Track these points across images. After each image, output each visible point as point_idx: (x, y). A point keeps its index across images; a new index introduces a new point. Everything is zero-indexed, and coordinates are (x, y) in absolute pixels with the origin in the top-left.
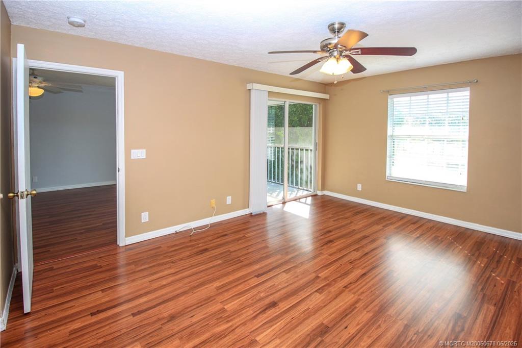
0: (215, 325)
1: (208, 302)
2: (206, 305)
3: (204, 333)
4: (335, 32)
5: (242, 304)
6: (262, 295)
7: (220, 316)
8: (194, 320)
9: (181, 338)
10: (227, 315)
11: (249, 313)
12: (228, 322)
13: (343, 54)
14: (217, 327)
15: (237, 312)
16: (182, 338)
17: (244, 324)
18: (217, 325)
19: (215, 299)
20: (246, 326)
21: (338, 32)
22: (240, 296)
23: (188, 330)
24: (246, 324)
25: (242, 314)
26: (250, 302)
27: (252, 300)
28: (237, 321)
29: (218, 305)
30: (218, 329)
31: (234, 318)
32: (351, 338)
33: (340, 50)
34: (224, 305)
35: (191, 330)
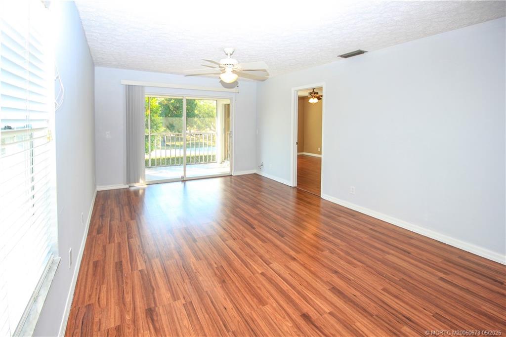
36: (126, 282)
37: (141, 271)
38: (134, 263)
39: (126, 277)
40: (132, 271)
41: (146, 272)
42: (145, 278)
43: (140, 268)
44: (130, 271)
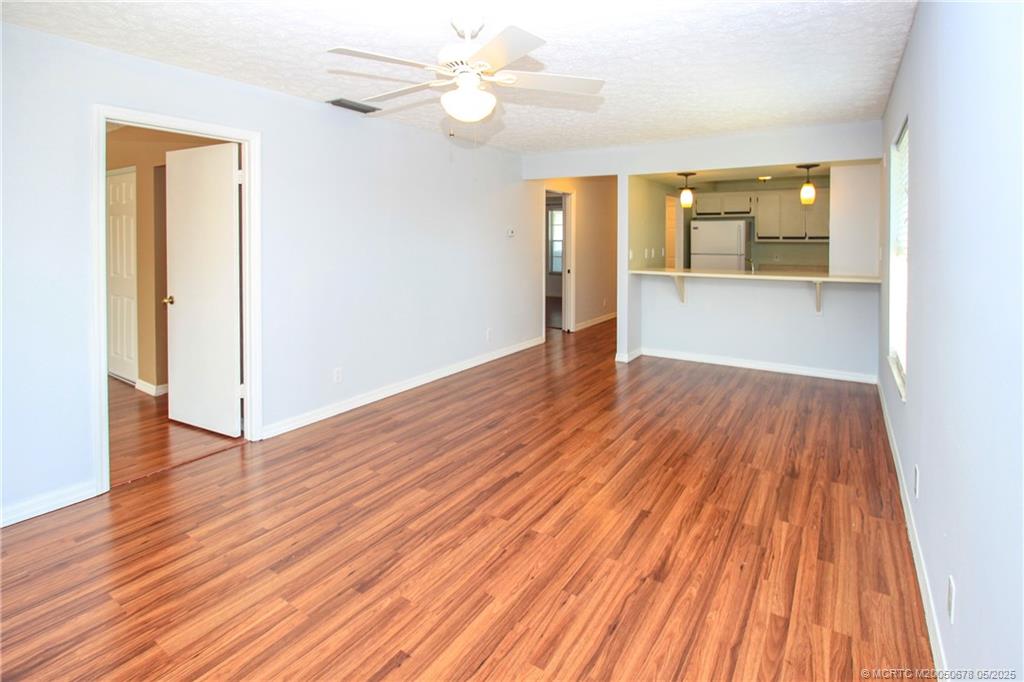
36: (817, 517)
37: (786, 519)
38: (794, 539)
39: (814, 523)
40: (802, 529)
41: (777, 514)
42: (783, 508)
43: (785, 525)
44: (805, 529)
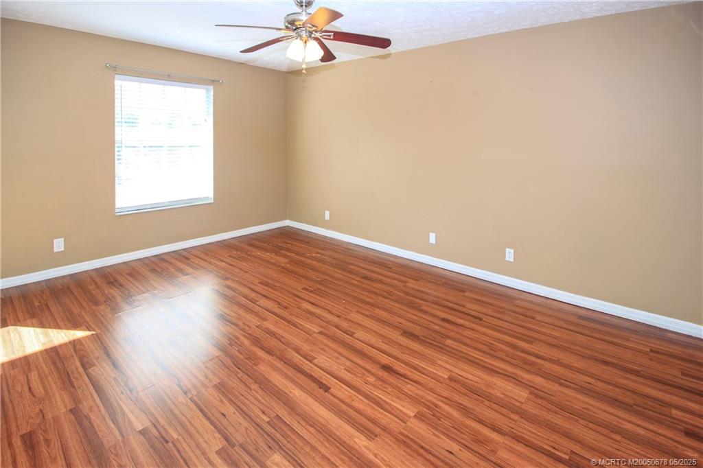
0: (450, 419)
1: (412, 440)
2: (418, 440)
3: (467, 427)
4: (302, 6)
5: (398, 398)
6: (371, 379)
7: (433, 417)
8: (455, 447)
9: (494, 451)
10: (425, 409)
11: (409, 388)
12: (436, 406)
13: (313, 36)
14: (451, 415)
15: (415, 400)
16: (492, 451)
17: (432, 390)
18: (449, 417)
19: (401, 433)
20: (434, 388)
21: (306, 6)
22: (382, 403)
23: (476, 449)
24: (432, 389)
25: (417, 395)
26: (390, 389)
27: (386, 388)
28: (431, 397)
29: (411, 425)
30: (455, 414)
31: (429, 401)
32: (241, 412)
33: (311, 29)
34: (410, 417)
35: (474, 444)
